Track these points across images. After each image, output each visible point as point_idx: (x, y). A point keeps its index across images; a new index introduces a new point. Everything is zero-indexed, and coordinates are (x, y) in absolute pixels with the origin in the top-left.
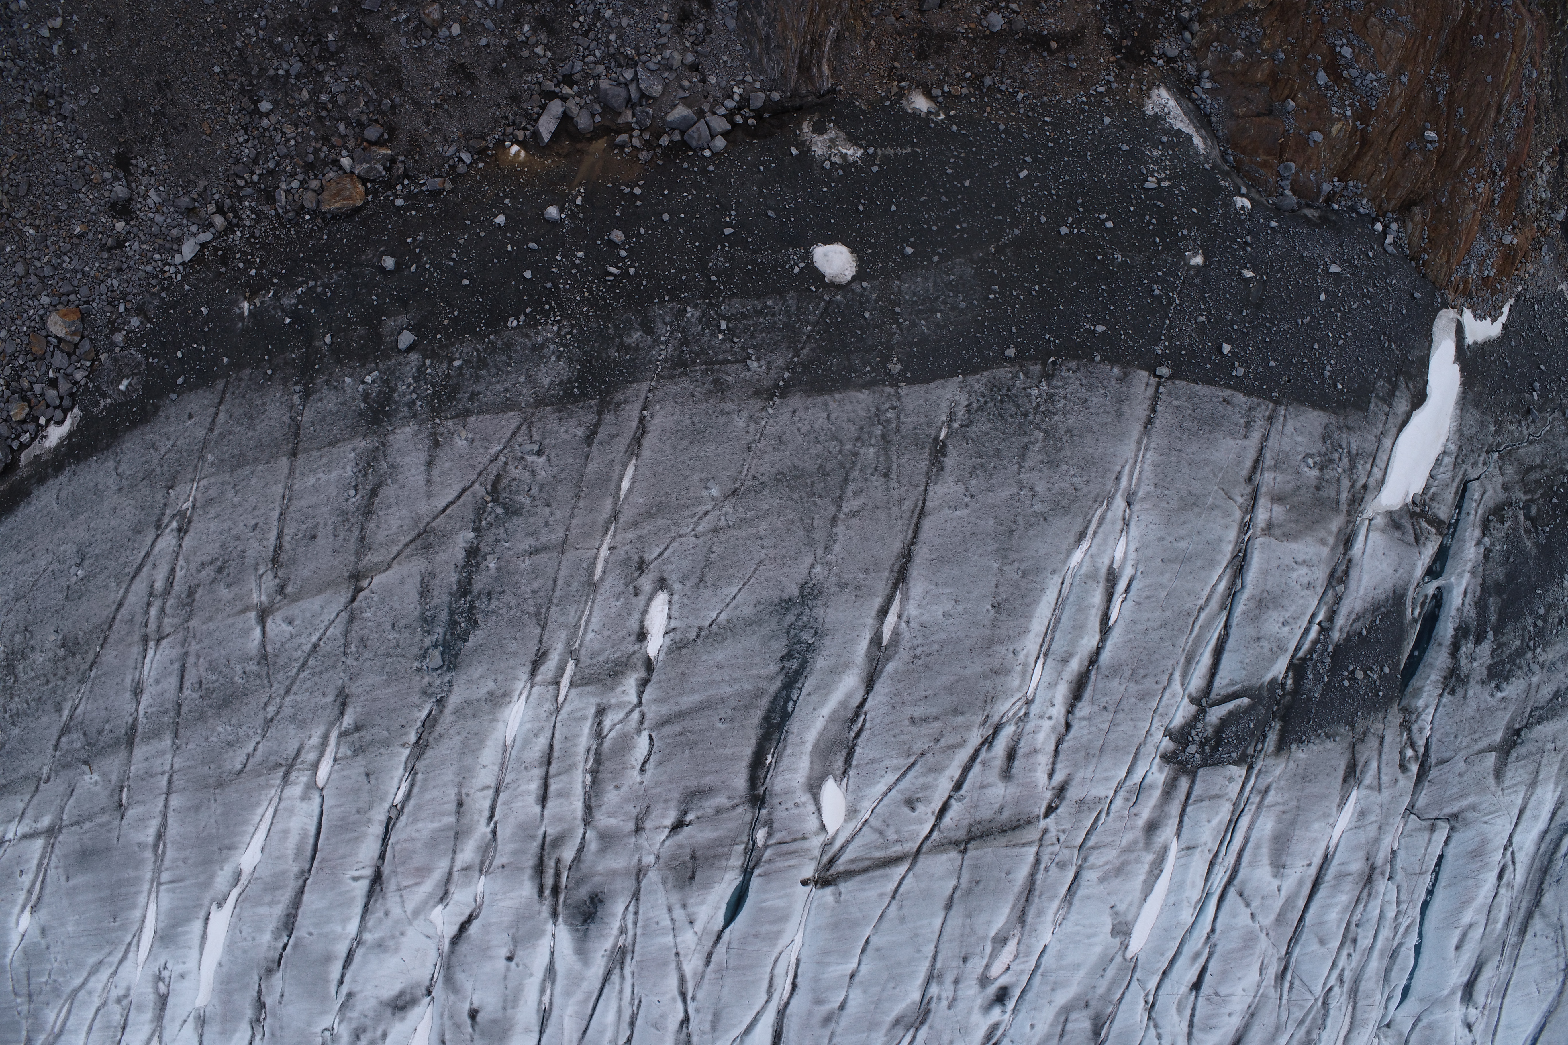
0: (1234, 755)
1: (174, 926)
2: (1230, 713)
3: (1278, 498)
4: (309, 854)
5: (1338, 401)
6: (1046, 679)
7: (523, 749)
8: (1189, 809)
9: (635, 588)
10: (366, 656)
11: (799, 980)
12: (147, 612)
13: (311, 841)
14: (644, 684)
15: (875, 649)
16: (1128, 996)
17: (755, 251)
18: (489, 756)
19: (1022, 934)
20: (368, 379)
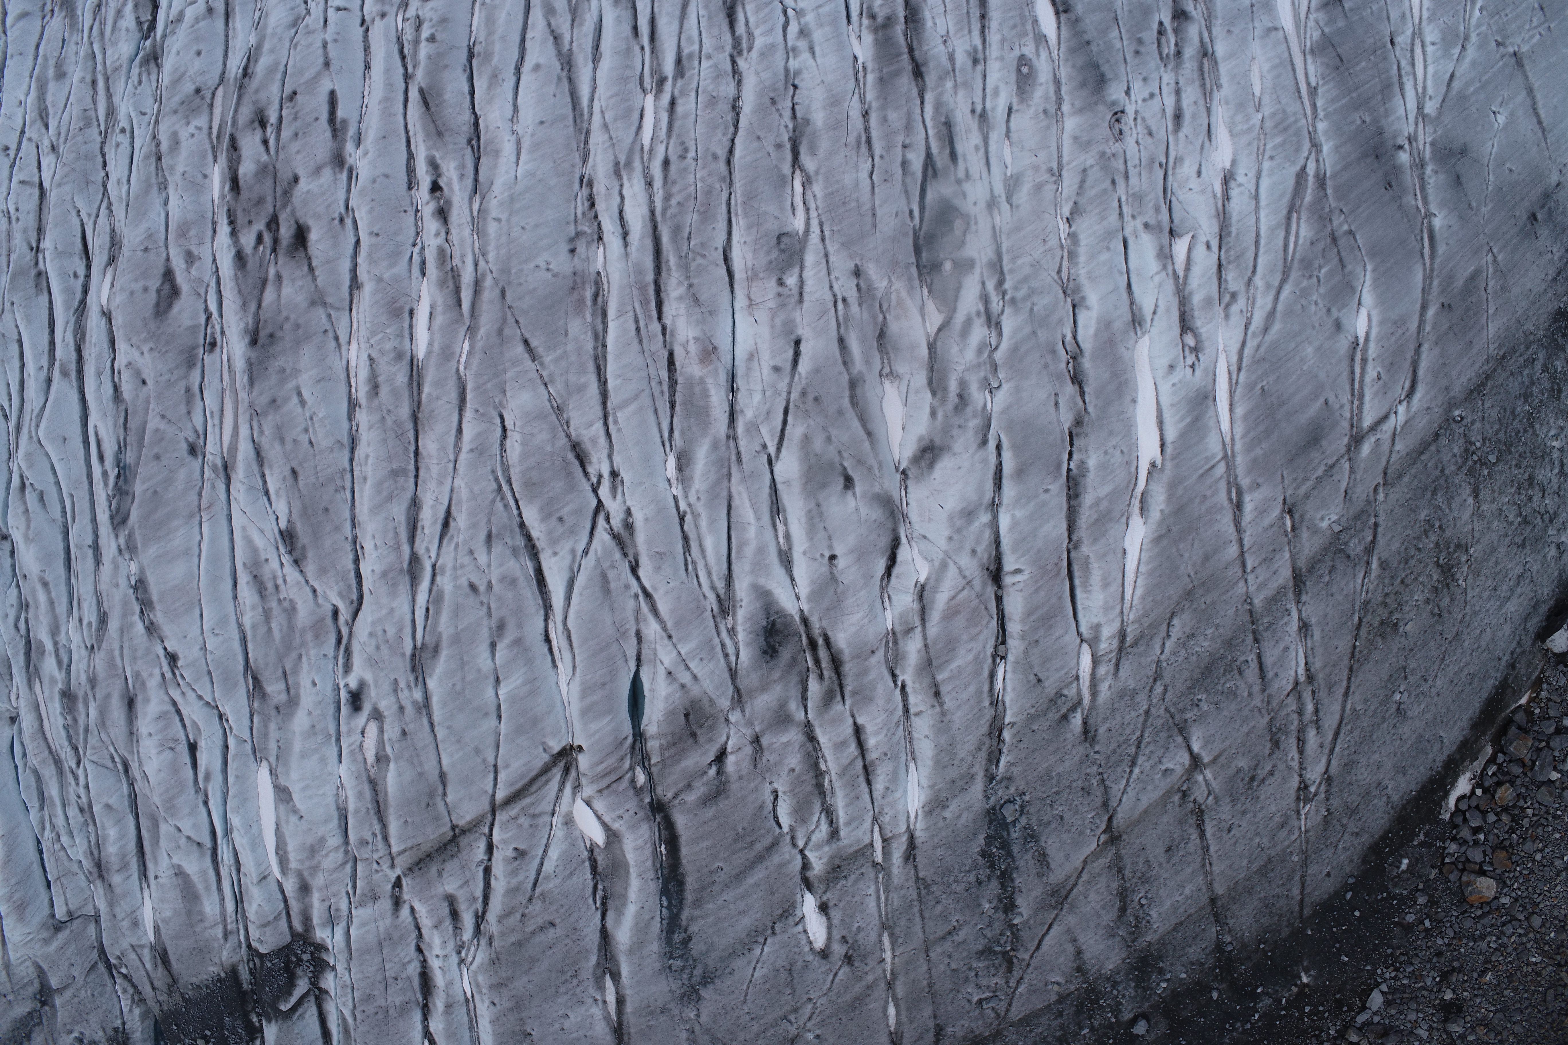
0: (269, 963)
1: (1196, 419)
2: (290, 994)
4: (1076, 568)
6: (457, 987)
7: (896, 769)
9: (847, 943)
10: (1079, 783)
11: (545, 650)
12: (1316, 704)
13: (1077, 582)
14: (806, 865)
15: (614, 969)
16: (247, 722)
18: (926, 748)
19: (366, 770)
20: (1164, 985)
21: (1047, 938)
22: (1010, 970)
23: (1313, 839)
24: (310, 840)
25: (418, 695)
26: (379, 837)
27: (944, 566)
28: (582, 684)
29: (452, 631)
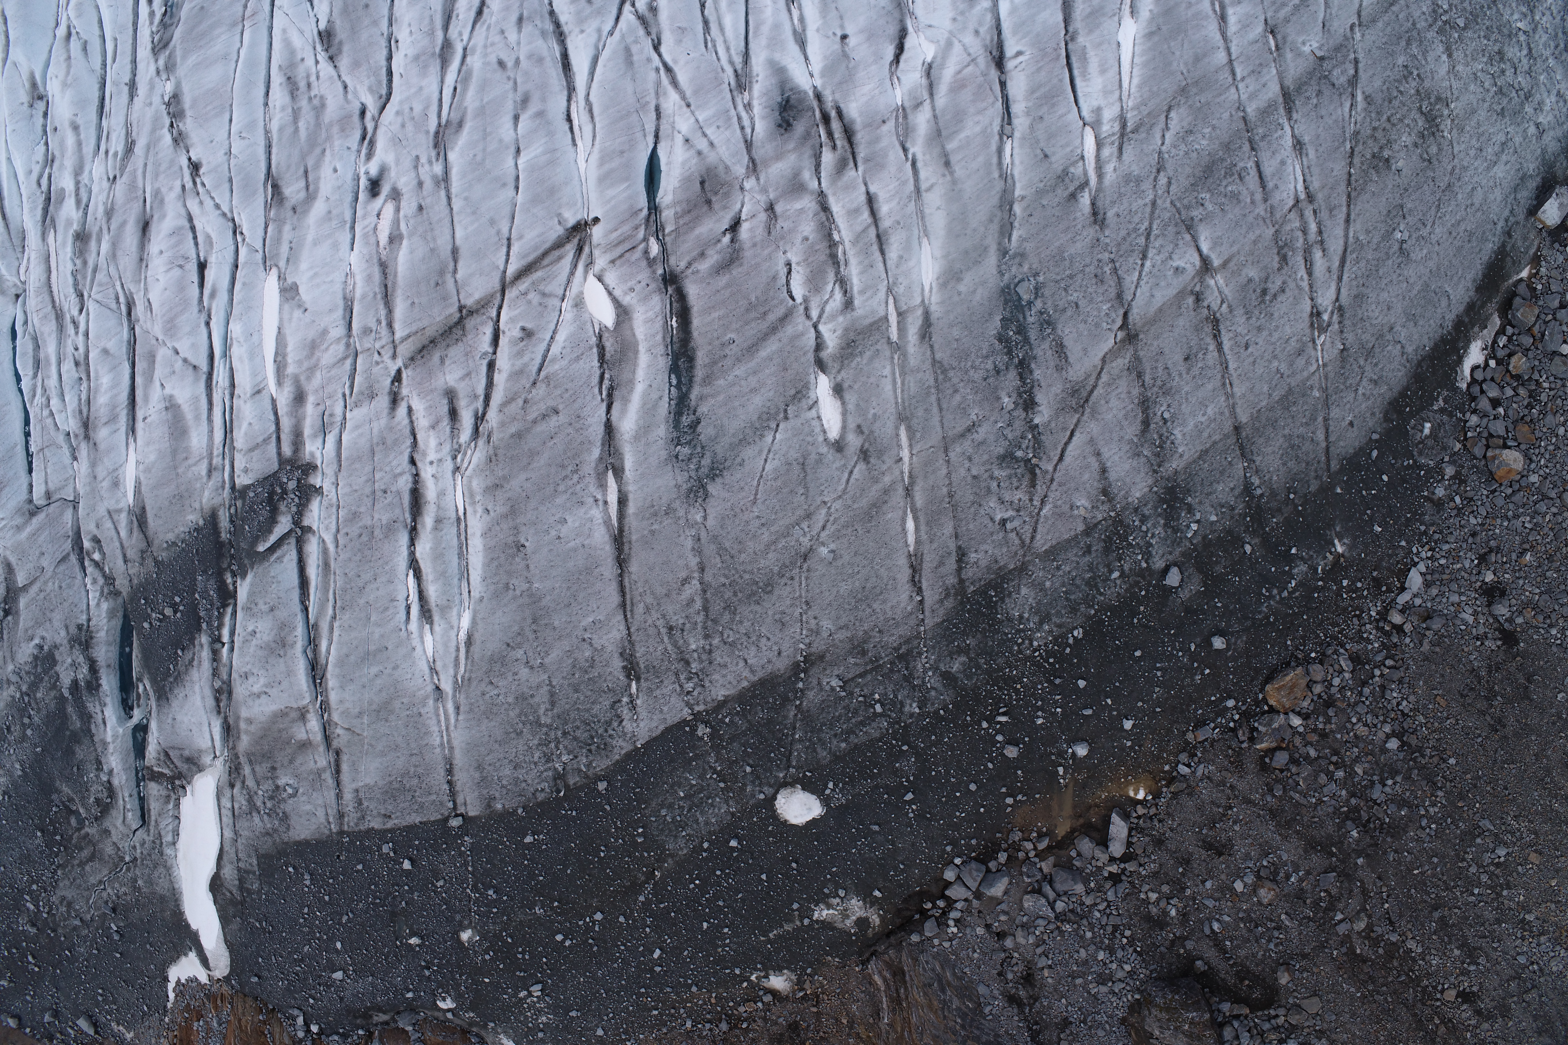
0: (252, 494)
2: (270, 531)
3: (305, 745)
4: (1074, 59)
5: (287, 855)
6: (449, 498)
7: (908, 241)
8: (273, 428)
9: (862, 433)
10: (1092, 268)
11: (567, 127)
12: (1319, 224)
13: (1076, 72)
14: (819, 346)
15: (617, 464)
16: (261, 232)
17: (877, 787)
18: (938, 220)
19: (378, 252)
20: (1194, 527)
21: (1070, 448)
22: (1033, 484)
23: (1331, 375)
24: (311, 334)
25: (438, 169)
26: (384, 323)
27: (949, 44)
28: (601, 151)
29: (477, 104)
